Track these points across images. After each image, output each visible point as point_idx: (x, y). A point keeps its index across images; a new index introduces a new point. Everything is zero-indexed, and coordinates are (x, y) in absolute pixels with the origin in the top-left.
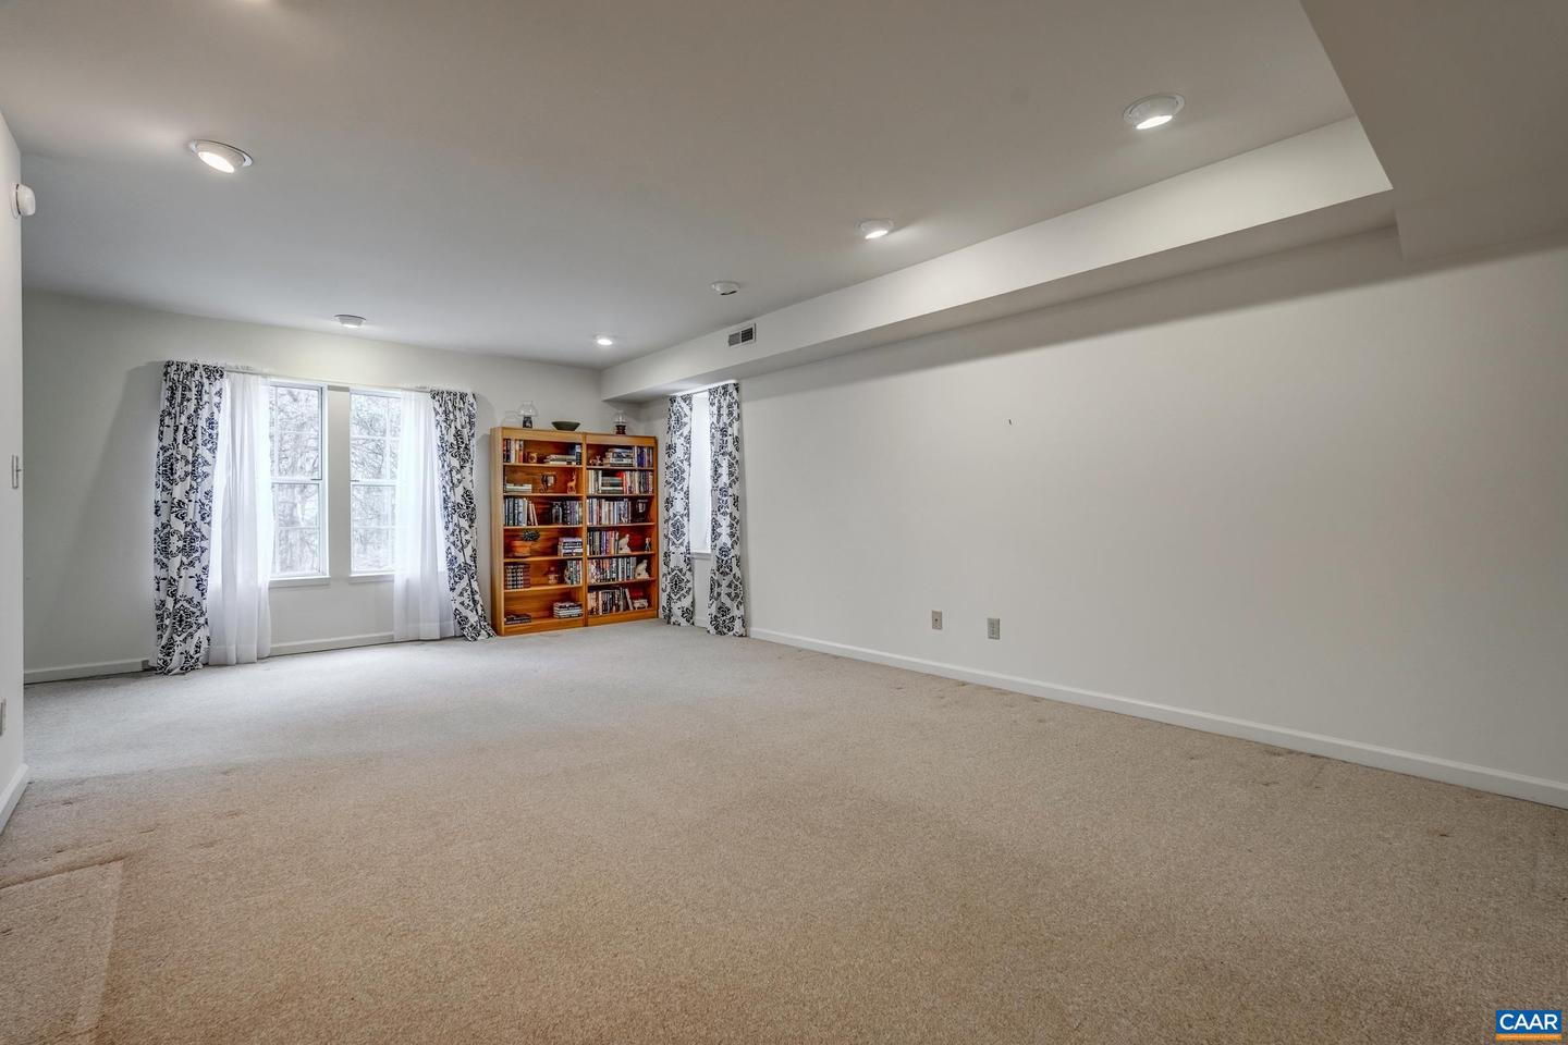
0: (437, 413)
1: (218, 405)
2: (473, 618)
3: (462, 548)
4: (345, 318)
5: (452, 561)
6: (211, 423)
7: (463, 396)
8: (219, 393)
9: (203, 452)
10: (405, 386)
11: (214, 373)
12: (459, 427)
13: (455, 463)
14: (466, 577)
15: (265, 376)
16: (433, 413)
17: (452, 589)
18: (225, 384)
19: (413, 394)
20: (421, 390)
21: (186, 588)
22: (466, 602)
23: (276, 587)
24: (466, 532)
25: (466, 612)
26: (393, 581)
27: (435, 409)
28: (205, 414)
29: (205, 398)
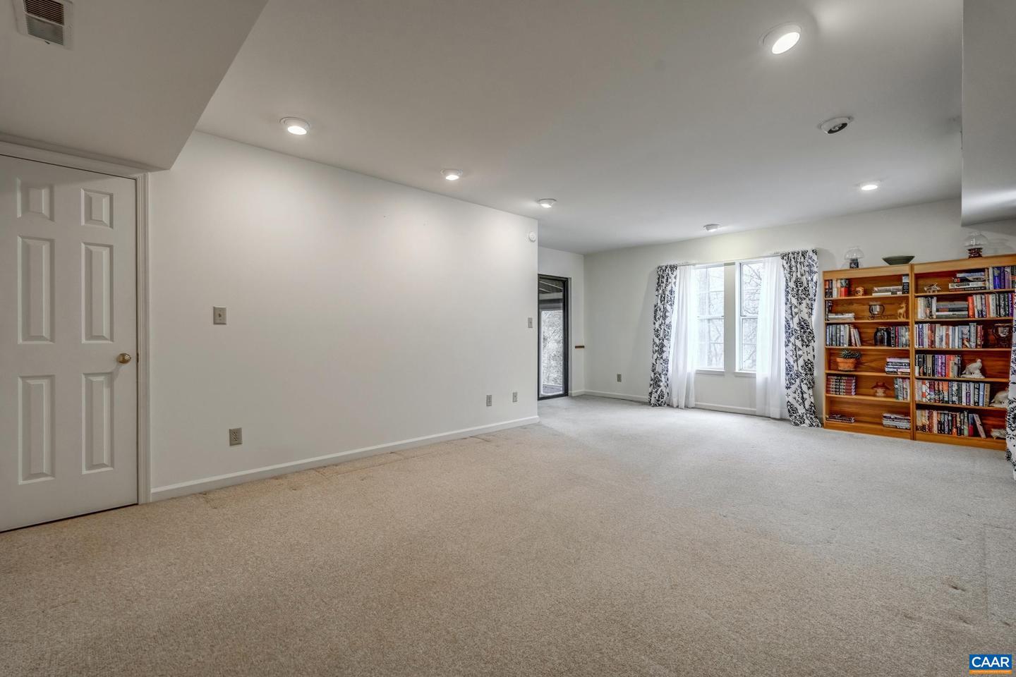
0: (784, 268)
1: (675, 283)
2: (801, 410)
3: (797, 360)
4: (708, 227)
5: (789, 368)
6: (671, 292)
7: (804, 254)
8: (675, 278)
9: (668, 307)
10: (764, 255)
11: (673, 268)
12: (799, 276)
13: (794, 301)
14: (798, 381)
15: (694, 265)
16: (782, 269)
17: (788, 388)
18: (677, 272)
19: (770, 258)
20: (775, 255)
21: (659, 369)
22: (797, 398)
23: (699, 373)
24: (800, 349)
25: (796, 405)
26: (755, 377)
27: (783, 266)
28: (669, 288)
29: (670, 280)
